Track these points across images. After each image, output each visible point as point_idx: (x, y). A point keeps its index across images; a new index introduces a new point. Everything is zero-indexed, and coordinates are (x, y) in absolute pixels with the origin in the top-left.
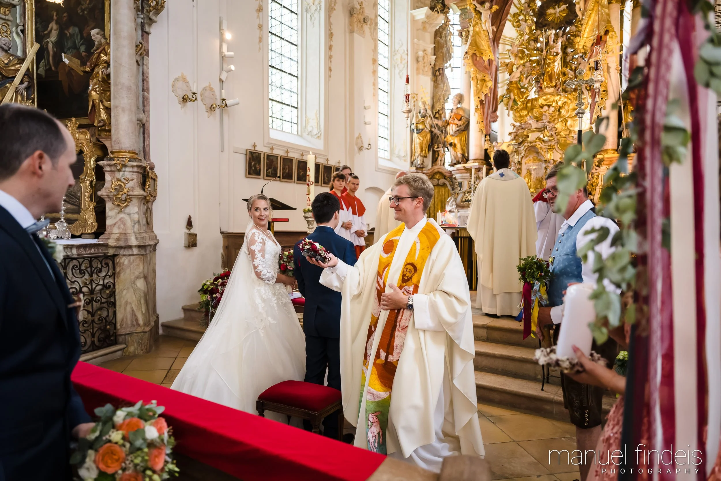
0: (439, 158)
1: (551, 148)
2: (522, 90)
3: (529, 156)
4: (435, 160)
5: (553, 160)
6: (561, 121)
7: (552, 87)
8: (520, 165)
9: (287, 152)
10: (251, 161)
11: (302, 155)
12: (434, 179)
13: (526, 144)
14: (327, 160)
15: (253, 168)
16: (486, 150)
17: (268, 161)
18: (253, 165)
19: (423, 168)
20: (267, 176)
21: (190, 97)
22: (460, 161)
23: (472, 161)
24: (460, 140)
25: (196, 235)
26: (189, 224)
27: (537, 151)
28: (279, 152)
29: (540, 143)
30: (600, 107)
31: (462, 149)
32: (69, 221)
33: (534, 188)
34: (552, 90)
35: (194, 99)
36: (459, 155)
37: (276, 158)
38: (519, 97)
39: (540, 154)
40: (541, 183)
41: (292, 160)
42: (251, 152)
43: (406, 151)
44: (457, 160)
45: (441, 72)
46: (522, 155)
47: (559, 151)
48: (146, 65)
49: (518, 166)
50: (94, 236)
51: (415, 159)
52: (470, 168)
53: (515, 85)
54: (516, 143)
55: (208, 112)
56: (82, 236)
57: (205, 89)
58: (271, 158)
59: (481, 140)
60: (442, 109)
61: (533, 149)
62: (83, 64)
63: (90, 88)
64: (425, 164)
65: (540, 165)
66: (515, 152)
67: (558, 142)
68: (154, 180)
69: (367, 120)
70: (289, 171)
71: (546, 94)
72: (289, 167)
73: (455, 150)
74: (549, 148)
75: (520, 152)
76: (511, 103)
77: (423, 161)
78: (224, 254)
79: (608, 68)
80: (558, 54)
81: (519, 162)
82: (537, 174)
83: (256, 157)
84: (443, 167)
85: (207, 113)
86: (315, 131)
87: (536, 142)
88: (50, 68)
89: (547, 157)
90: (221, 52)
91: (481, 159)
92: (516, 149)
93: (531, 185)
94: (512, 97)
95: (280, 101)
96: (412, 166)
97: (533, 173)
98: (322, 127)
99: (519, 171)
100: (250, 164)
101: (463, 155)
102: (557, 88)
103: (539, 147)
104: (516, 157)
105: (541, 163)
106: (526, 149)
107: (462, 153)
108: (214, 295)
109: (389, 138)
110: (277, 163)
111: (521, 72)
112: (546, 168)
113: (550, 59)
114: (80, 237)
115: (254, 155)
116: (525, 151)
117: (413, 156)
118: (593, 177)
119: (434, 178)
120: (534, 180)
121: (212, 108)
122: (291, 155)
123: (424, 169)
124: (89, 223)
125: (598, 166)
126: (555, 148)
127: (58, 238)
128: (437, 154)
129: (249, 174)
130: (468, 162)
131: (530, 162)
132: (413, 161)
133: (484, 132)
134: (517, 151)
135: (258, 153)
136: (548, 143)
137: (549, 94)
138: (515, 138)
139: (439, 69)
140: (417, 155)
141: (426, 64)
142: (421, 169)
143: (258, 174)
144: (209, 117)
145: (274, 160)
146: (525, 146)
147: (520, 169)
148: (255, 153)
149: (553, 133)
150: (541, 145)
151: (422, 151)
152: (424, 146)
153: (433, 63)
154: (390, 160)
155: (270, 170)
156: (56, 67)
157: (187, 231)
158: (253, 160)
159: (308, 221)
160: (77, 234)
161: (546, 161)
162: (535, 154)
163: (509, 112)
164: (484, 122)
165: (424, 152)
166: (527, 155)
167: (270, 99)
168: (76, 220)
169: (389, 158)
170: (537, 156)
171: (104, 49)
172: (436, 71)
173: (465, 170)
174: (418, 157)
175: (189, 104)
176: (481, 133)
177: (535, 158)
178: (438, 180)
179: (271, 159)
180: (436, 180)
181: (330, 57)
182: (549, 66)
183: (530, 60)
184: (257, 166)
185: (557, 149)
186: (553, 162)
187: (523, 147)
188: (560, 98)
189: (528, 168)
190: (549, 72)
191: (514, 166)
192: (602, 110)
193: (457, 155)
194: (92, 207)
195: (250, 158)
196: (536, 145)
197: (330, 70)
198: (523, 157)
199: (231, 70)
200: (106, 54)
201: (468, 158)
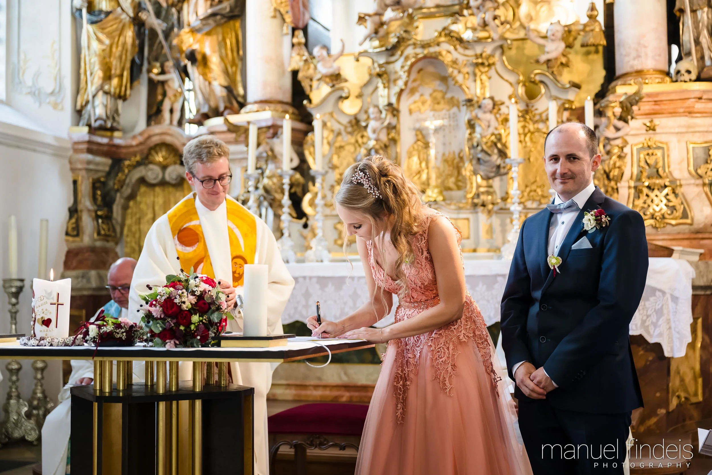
0: (166, 106)
1: (483, 64)
3: (421, 90)
4: (154, 109)
8: (394, 116)
12: (151, 166)
13: (410, 51)
16: (295, 73)
19: (112, 129)
22: (222, 108)
23: (255, 107)
24: (219, 44)
27: (443, 74)
29: (451, 48)
31: (226, 72)
33: (437, 187)
36: (220, 92)
39: (451, 82)
40: (459, 173)
43: (59, 79)
44: (213, 104)
46: (400, 84)
47: (507, 76)
49: (389, 119)
51: (87, 102)
52: (245, 124)
54: (382, 46)
59: (280, 44)
61: (431, 69)
64: (124, 120)
65: (454, 118)
66: (379, 75)
67: (501, 47)
73: (204, 75)
74: (477, 65)
75: (393, 77)
77: (116, 111)
81: (390, 105)
82: (444, 144)
84: (178, 130)
87: (438, 44)
89: (473, 92)
91: (281, 102)
92: (380, 66)
93: (428, 179)
96: (78, 124)
97: (432, 140)
99: (393, 134)
101: (230, 90)
103: (448, 59)
104: (382, 91)
105: (455, 109)
106: (412, 65)
107: (225, 84)
112: (471, 125)
116: (409, 72)
117: (82, 92)
118: (608, 153)
119: (151, 163)
120: (440, 164)
123: (116, 134)
125: (623, 118)
126: (494, 64)
128: (160, 90)
130: (243, 110)
131: (423, 109)
132: (83, 107)
134: (385, 72)
136: (473, 48)
140: (91, 89)
142: (108, 134)
146: (407, 58)
147: (395, 127)
150: (455, 55)
151: (108, 77)
152: (115, 63)
161: (469, 102)
162: (436, 84)
165: (115, 81)
166: (415, 84)
170: (443, 88)
173: (230, 131)
174: (94, 96)
177: (439, 95)
178: (164, 168)
180: (157, 169)
185: (499, 67)
186: (490, 106)
187: (402, 59)
189: (417, 126)
191: (376, 119)
193: (212, 91)
196: (440, 53)
198: (402, 91)
201: (245, 97)
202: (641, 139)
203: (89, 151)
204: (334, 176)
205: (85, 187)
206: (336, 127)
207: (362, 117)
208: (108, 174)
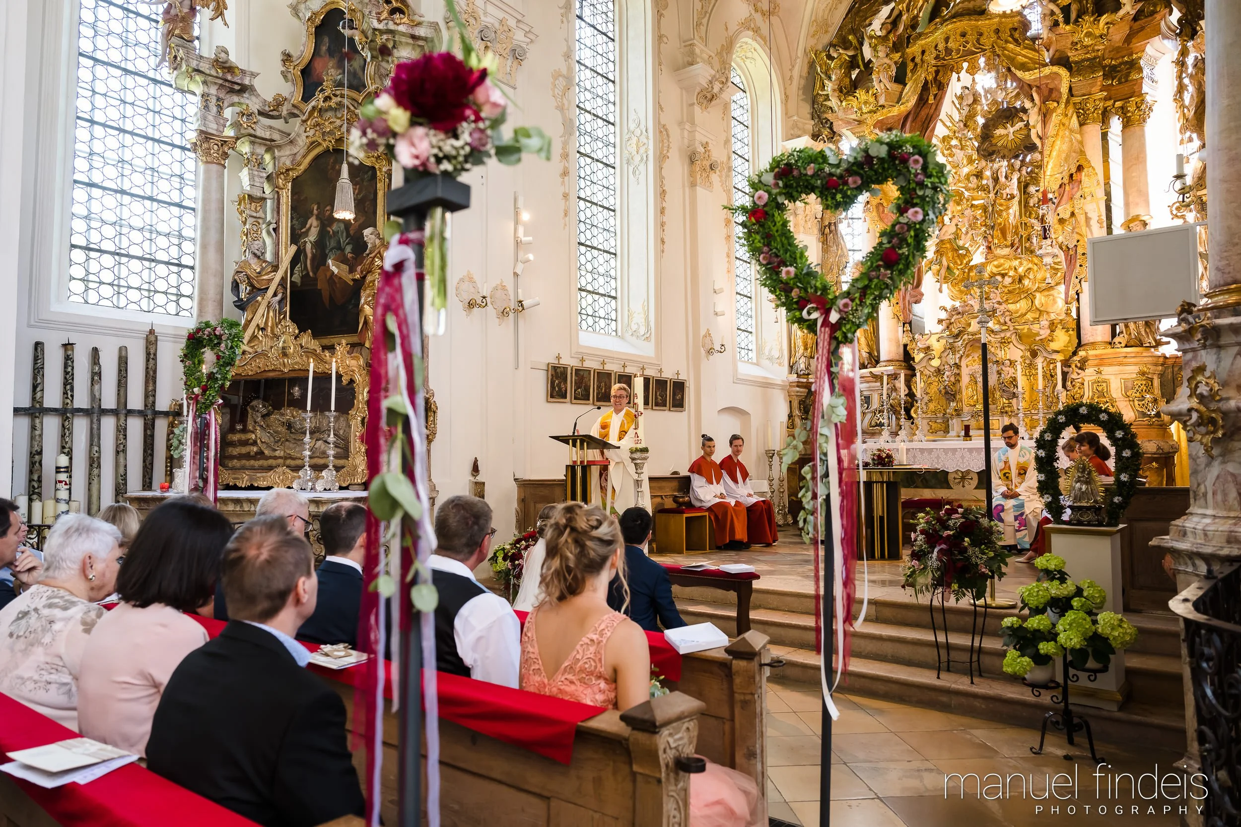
1: (1005, 342)
2: (961, 252)
3: (973, 355)
5: (1009, 360)
6: (1025, 297)
7: (1006, 246)
8: (958, 369)
9: (603, 363)
10: (554, 379)
11: (624, 366)
13: (966, 337)
14: (661, 371)
15: (557, 389)
16: (905, 346)
17: (577, 378)
18: (557, 385)
19: (808, 374)
20: (575, 398)
21: (479, 302)
23: (884, 364)
25: (484, 483)
26: (475, 469)
28: (592, 364)
29: (987, 335)
30: (1079, 278)
31: (868, 345)
32: (338, 469)
34: (1006, 251)
35: (484, 304)
36: (865, 355)
37: (587, 372)
38: (956, 263)
41: (611, 374)
42: (554, 367)
43: (781, 350)
45: (833, 228)
46: (961, 353)
47: (1019, 347)
49: (956, 371)
50: (362, 487)
51: (796, 362)
52: (880, 374)
53: (948, 245)
54: (951, 334)
55: (499, 318)
56: (350, 487)
57: (496, 289)
58: (582, 373)
59: (897, 331)
60: (836, 283)
62: (352, 270)
63: (362, 301)
65: (990, 368)
66: (950, 348)
67: (1016, 333)
68: (434, 412)
69: (718, 310)
70: (604, 390)
71: (997, 257)
72: (606, 385)
74: (1002, 343)
75: (957, 349)
76: (943, 271)
77: (809, 364)
78: (519, 509)
79: (1088, 219)
80: (1014, 197)
81: (956, 364)
83: (561, 373)
85: (498, 320)
86: (642, 330)
88: (308, 273)
89: (1000, 356)
90: (516, 237)
91: (897, 361)
92: (950, 344)
94: (945, 263)
95: (592, 290)
96: (791, 373)
97: (979, 380)
98: (652, 324)
99: (958, 378)
100: (552, 383)
101: (870, 354)
102: (1015, 248)
104: (952, 356)
105: (991, 364)
106: (967, 344)
108: (517, 562)
109: (753, 330)
110: (590, 380)
111: (957, 225)
112: (999, 373)
113: (1001, 205)
114: (347, 488)
115: (558, 370)
116: (965, 347)
117: (793, 357)
118: (1073, 386)
121: (504, 313)
122: (609, 367)
124: (360, 470)
125: (1081, 369)
126: (1011, 342)
127: (325, 489)
129: (552, 397)
130: (878, 365)
131: (974, 364)
132: (794, 364)
133: (901, 318)
134: (953, 347)
135: (564, 368)
136: (1000, 334)
137: (1003, 257)
138: (948, 327)
139: (830, 224)
140: (798, 355)
141: (808, 218)
144: (499, 325)
145: (585, 376)
146: (964, 340)
147: (959, 374)
148: (559, 367)
149: (1007, 319)
151: (806, 349)
153: (819, 216)
154: (757, 364)
155: (580, 390)
156: (315, 273)
157: (472, 478)
158: (557, 378)
159: (636, 464)
160: (344, 485)
161: (998, 362)
162: (981, 352)
163: (941, 286)
164: (901, 304)
166: (968, 353)
167: (580, 289)
168: (343, 467)
169: (755, 361)
171: (379, 253)
172: (825, 227)
173: (873, 377)
174: (799, 359)
175: (476, 310)
176: (896, 320)
179: (581, 375)
181: (663, 224)
182: (1000, 213)
183: (972, 205)
184: (563, 386)
185: (1015, 342)
187: (961, 341)
188: (1021, 264)
190: (1000, 224)
192: (1083, 282)
194: (363, 450)
195: (552, 375)
197: (663, 242)
198: (962, 356)
199: (528, 261)
200: (382, 259)
201: (879, 356)
202: (1094, 378)
203: (798, 386)
204: (926, 398)
205: (795, 404)
206: (928, 373)
207: (942, 368)
208: (806, 397)
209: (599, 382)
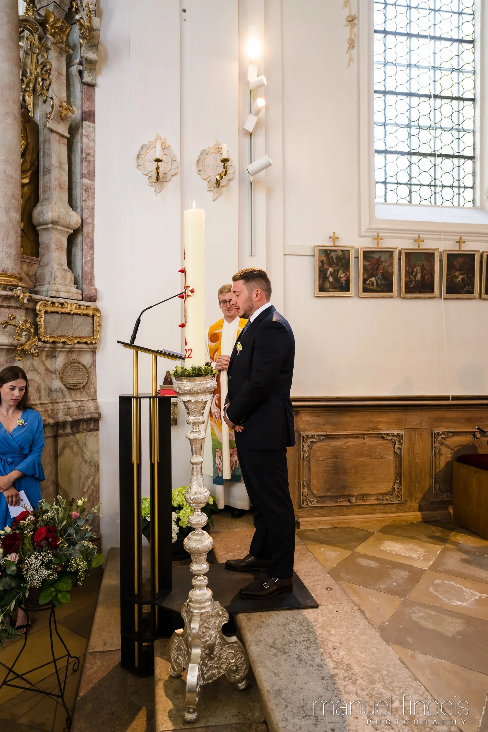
9: (419, 240)
10: (326, 266)
11: (461, 242)
15: (331, 279)
17: (367, 263)
18: (331, 274)
20: (365, 290)
28: (395, 243)
37: (387, 254)
41: (433, 254)
42: (326, 251)
48: (87, 136)
55: (211, 191)
57: (204, 152)
58: (376, 256)
70: (421, 276)
72: (423, 269)
83: (339, 258)
85: (212, 194)
90: (246, 83)
95: (429, 151)
100: (322, 272)
110: (392, 265)
115: (333, 255)
121: (217, 183)
122: (428, 245)
129: (322, 289)
135: (342, 251)
143: (346, 288)
144: (214, 201)
145: (383, 259)
148: (334, 251)
155: (373, 279)
158: (330, 265)
175: (171, 183)
179: (376, 258)
184: (341, 274)
195: (322, 262)
199: (260, 110)
209: (408, 264)
